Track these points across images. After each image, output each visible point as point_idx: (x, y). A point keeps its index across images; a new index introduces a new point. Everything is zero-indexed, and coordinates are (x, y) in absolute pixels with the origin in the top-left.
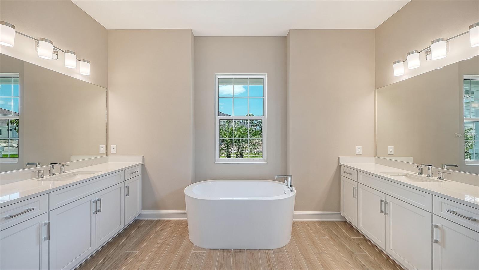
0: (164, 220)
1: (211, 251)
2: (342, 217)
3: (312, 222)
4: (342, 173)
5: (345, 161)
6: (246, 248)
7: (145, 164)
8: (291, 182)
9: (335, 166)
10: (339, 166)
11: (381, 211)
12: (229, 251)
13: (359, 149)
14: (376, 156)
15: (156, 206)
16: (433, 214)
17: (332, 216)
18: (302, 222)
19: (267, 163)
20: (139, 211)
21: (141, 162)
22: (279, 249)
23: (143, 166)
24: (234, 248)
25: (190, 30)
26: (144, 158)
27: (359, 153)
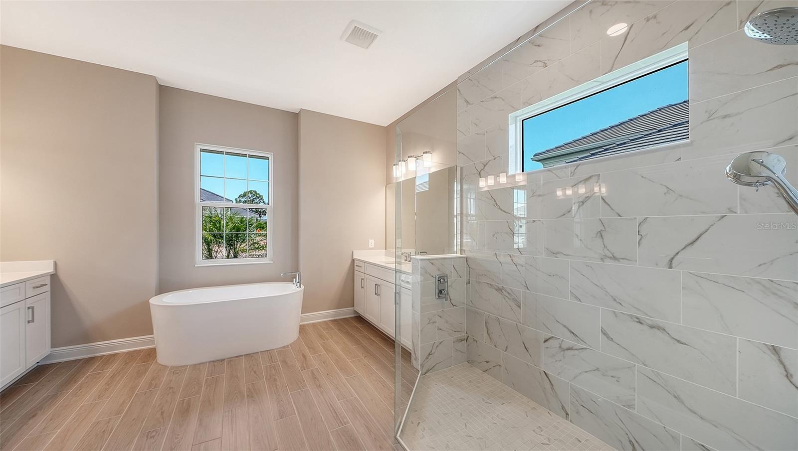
0: (102, 357)
1: (196, 367)
2: (356, 312)
3: (325, 322)
4: (356, 268)
5: (359, 255)
6: (243, 354)
7: (58, 274)
8: (300, 278)
9: (350, 261)
10: (353, 260)
11: (376, 294)
12: (222, 360)
13: (372, 243)
14: (386, 249)
15: (86, 337)
16: (396, 284)
17: (346, 313)
18: (313, 324)
19: (272, 262)
20: (46, 350)
21: (50, 270)
22: (284, 347)
23: (54, 277)
24: (227, 357)
25: (154, 78)
26: (56, 264)
27: (372, 247)
